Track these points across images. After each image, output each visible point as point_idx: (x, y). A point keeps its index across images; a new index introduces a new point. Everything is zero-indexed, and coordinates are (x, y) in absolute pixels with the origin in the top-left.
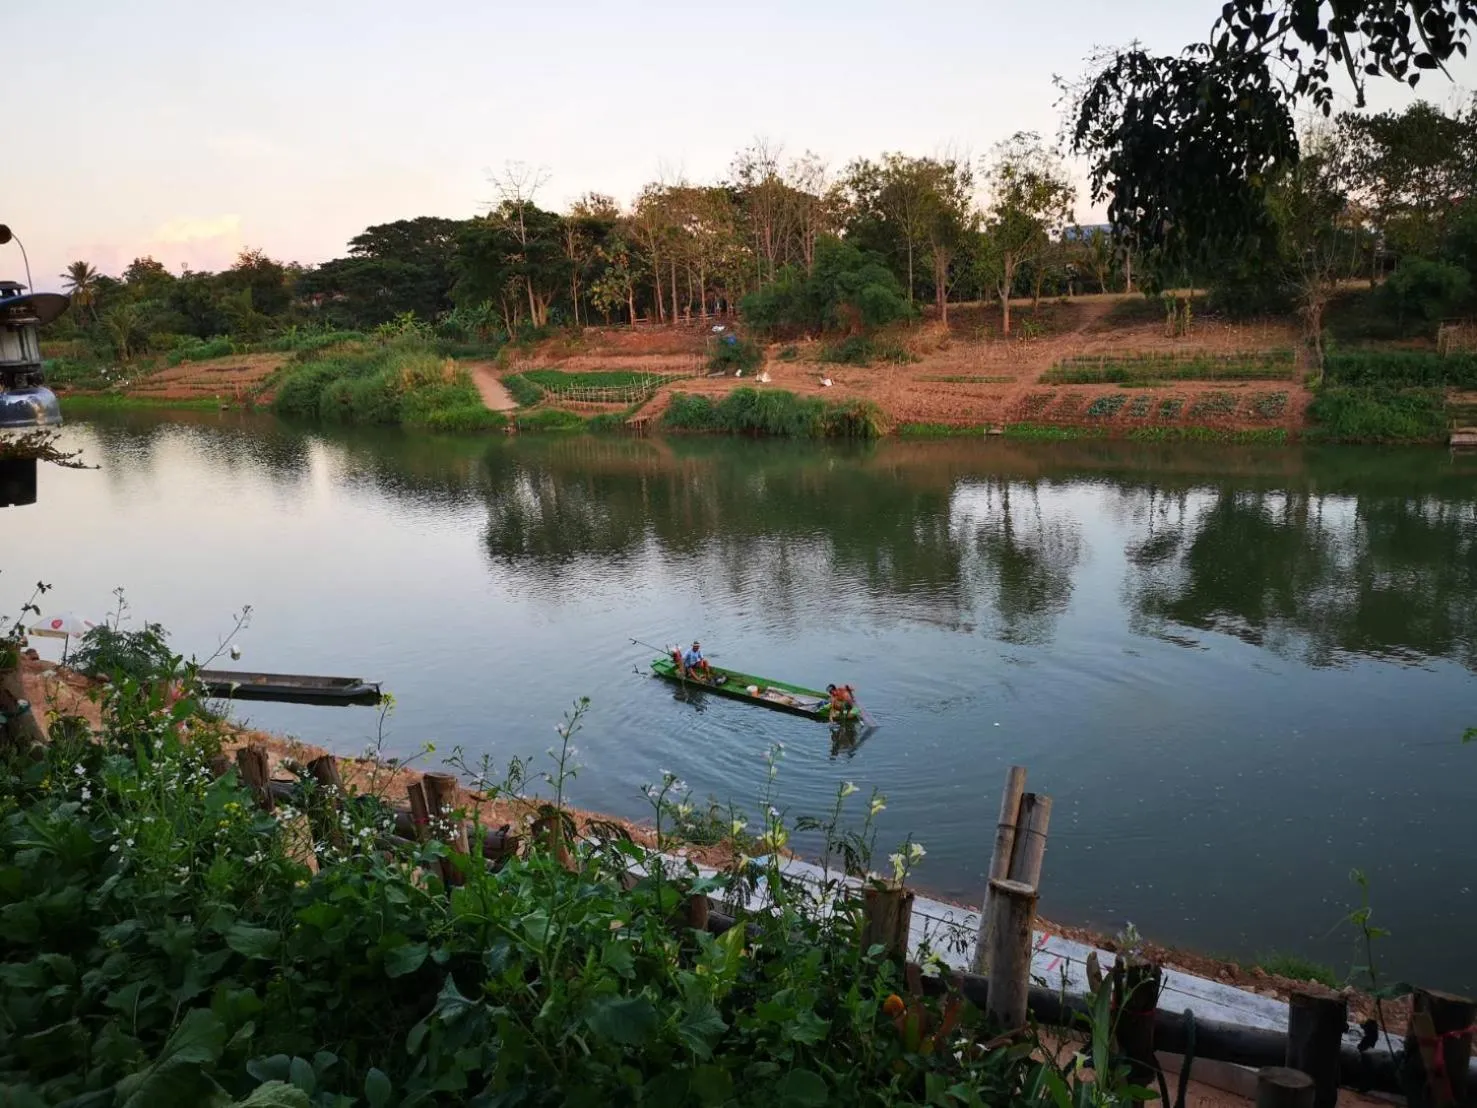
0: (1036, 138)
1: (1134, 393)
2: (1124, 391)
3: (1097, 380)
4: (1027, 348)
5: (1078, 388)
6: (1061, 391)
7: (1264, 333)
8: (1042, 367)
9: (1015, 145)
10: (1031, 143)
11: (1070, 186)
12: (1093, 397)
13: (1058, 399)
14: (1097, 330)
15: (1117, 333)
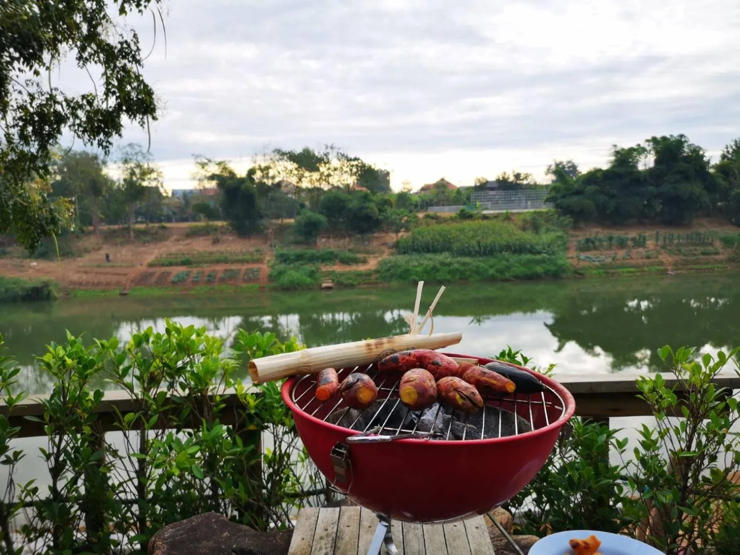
0: (140, 146)
1: (195, 271)
2: (190, 269)
3: (177, 264)
4: (143, 249)
5: (168, 269)
6: (159, 270)
7: (253, 241)
8: (150, 258)
9: (128, 149)
10: (137, 149)
11: (160, 170)
12: (174, 273)
13: (157, 275)
14: (178, 240)
15: (188, 241)
